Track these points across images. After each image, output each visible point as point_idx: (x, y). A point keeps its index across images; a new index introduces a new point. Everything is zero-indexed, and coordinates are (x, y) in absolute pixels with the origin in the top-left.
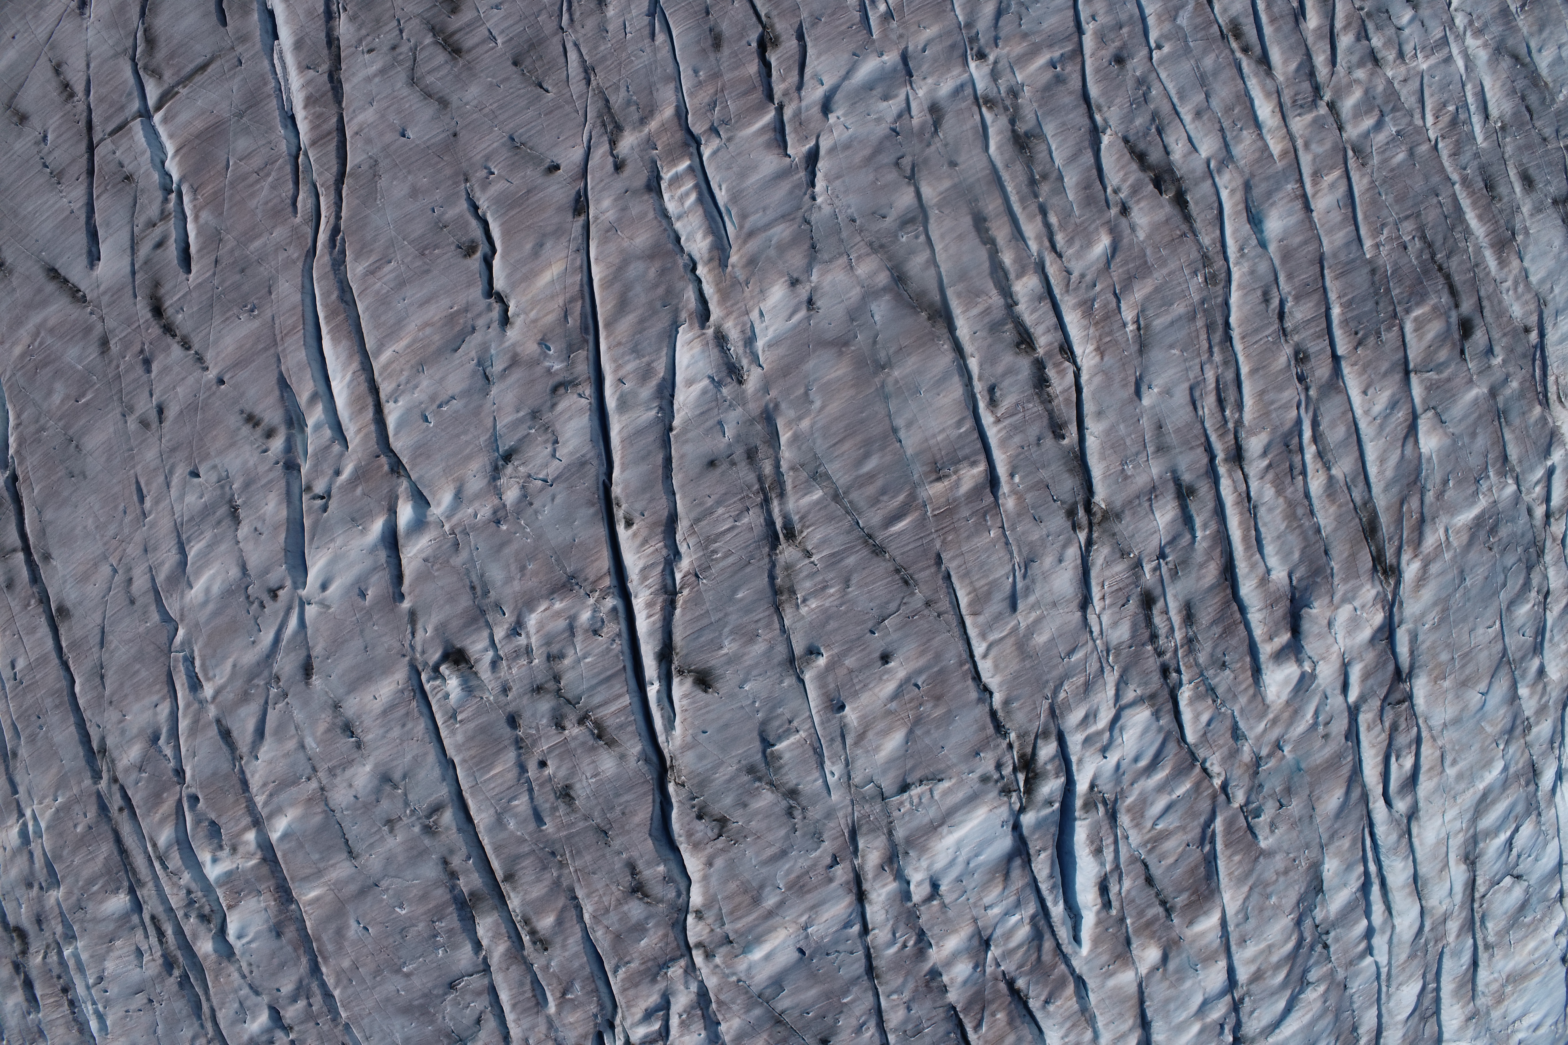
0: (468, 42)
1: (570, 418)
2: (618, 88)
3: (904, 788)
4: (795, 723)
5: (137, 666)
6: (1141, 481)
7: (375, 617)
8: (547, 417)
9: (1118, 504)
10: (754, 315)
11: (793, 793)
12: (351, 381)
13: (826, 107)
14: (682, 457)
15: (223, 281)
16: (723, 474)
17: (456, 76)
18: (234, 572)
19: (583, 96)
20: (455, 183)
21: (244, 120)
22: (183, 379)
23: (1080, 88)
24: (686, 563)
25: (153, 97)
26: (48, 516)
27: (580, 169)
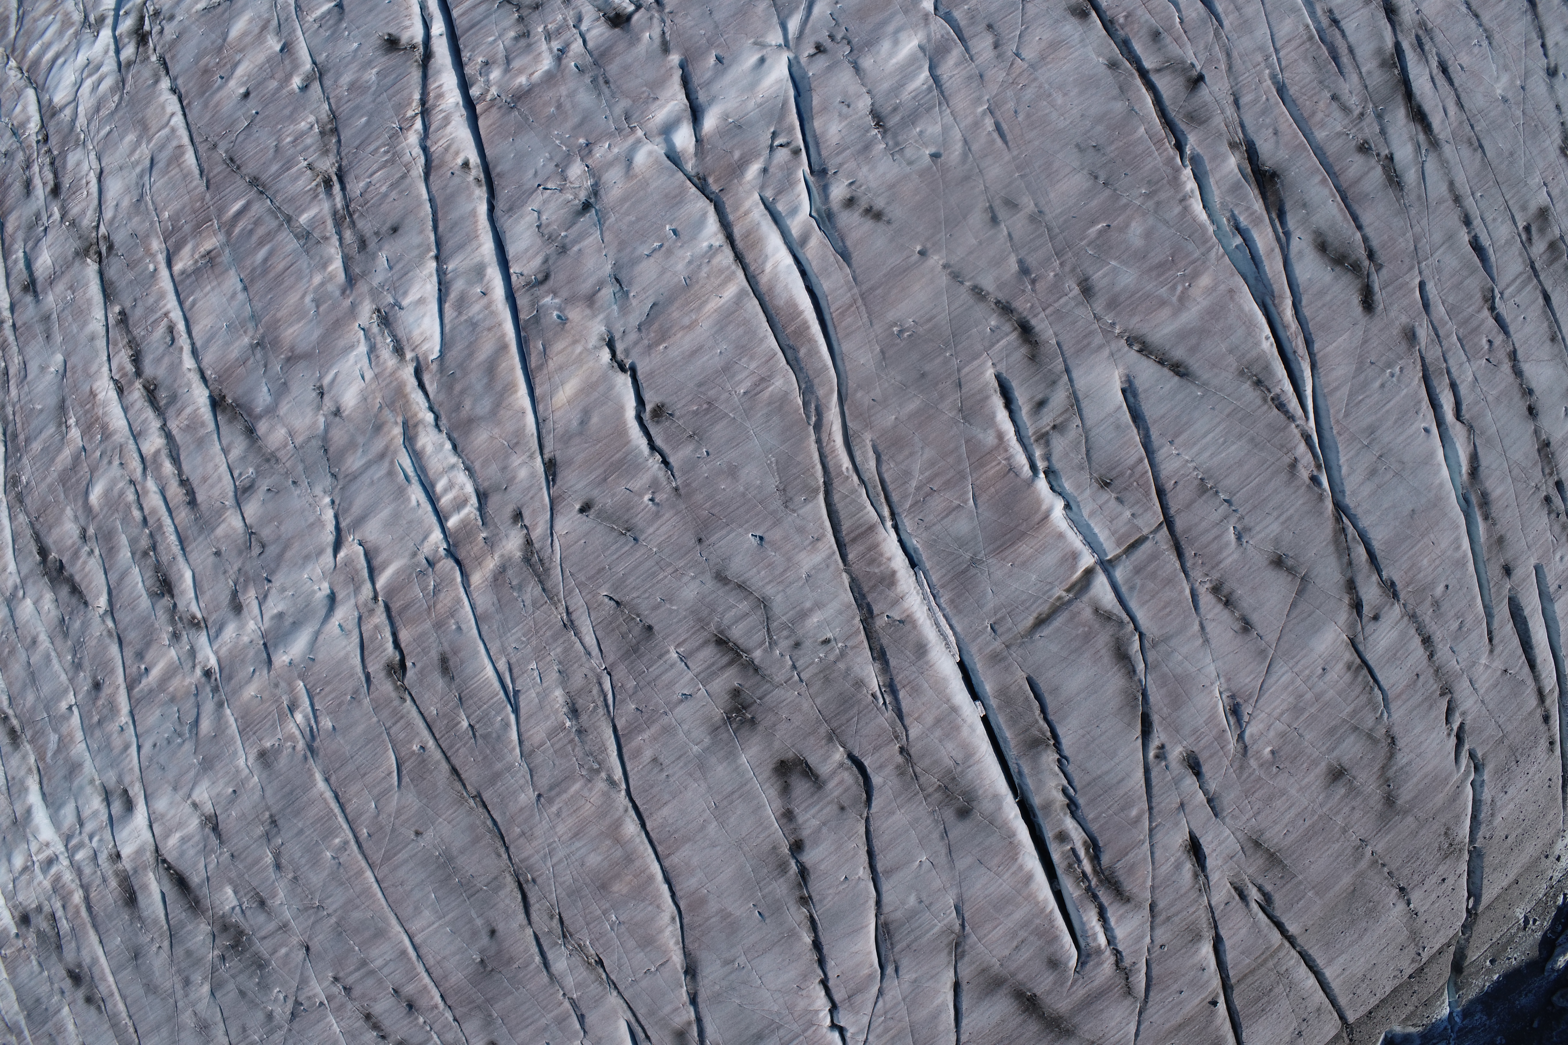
0: (709, 653)
1: (527, 250)
2: (534, 603)
4: (316, 26)
6: (60, 287)
7: (704, 41)
8: (551, 249)
9: (77, 264)
10: (369, 375)
12: (764, 262)
13: (332, 598)
14: (421, 232)
15: (946, 362)
16: (384, 222)
18: (867, 62)
19: (569, 593)
20: (688, 485)
21: (968, 556)
22: (971, 253)
23: (125, 650)
24: (413, 138)
25: (1101, 587)
26: (1119, 107)
27: (557, 508)
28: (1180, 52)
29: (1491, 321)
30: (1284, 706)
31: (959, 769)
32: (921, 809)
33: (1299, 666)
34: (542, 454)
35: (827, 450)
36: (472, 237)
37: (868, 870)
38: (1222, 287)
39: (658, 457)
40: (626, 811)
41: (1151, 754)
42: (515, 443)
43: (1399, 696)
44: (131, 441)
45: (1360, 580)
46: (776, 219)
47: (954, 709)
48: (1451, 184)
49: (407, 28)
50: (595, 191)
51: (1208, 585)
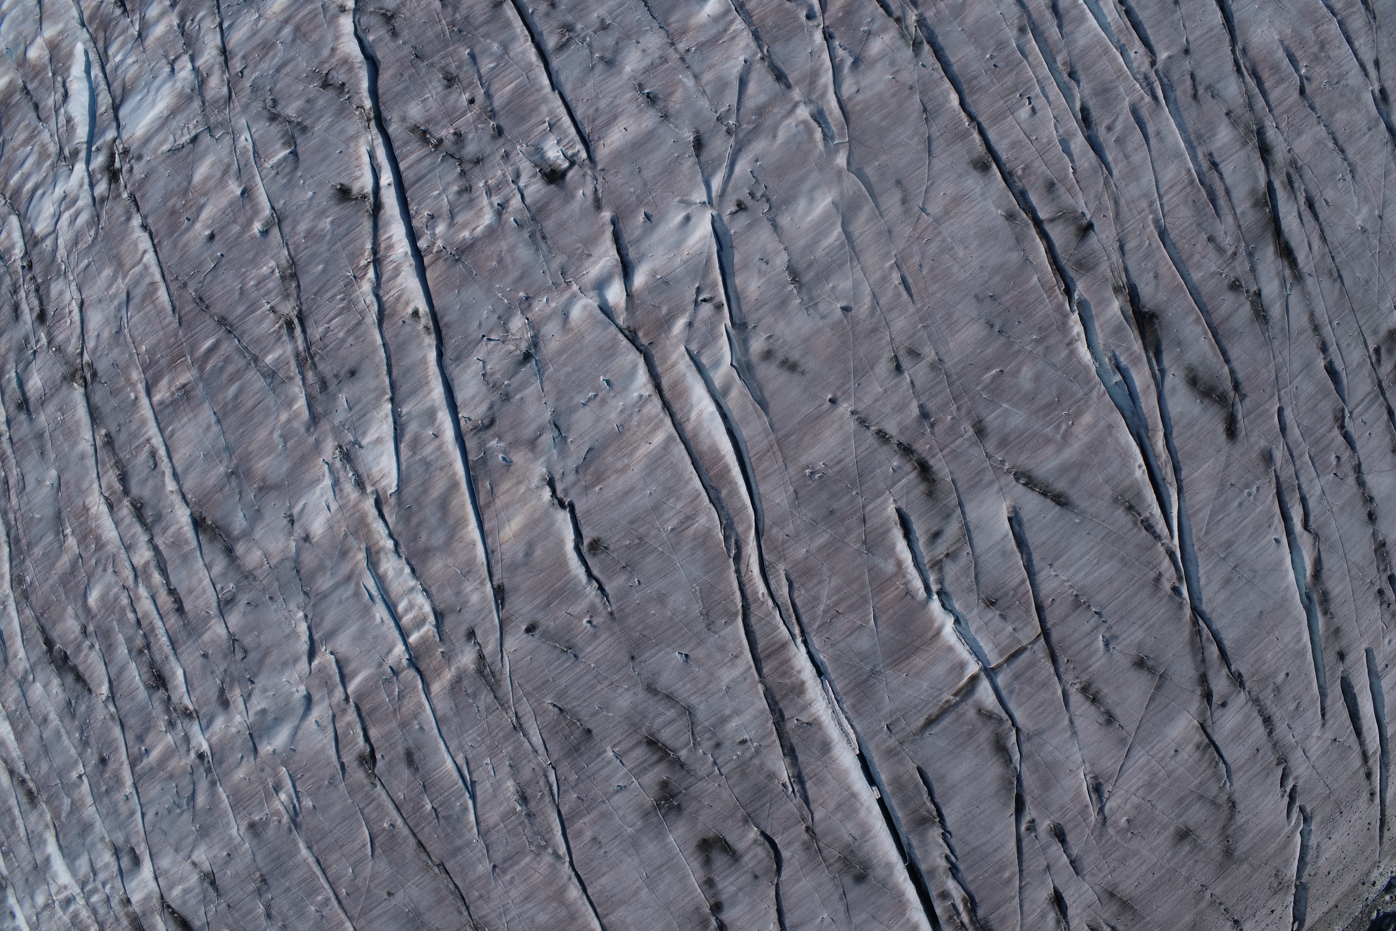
0: (641, 752)
1: (473, 397)
2: (487, 709)
3: (194, 140)
4: (273, 173)
5: (884, 124)
6: (51, 408)
7: (633, 199)
8: (496, 397)
9: (65, 388)
10: (334, 506)
11: (273, 118)
12: (689, 411)
13: (309, 699)
14: (377, 376)
15: (852, 500)
16: (343, 366)
17: (645, 717)
18: (784, 220)
19: (518, 701)
20: (622, 610)
21: (868, 668)
22: (877, 400)
23: (127, 733)
24: (366, 287)
25: (985, 693)
26: (1015, 257)
27: (507, 629)
28: (1072, 201)
29: (1340, 439)
30: (1141, 783)
31: (857, 843)
32: (824, 876)
33: (1155, 750)
34: (491, 580)
35: (745, 579)
36: (424, 383)
37: (778, 925)
38: (1102, 424)
39: (595, 584)
40: (570, 879)
41: (1023, 828)
42: (468, 571)
43: (1241, 768)
44: (123, 551)
45: (1211, 675)
46: (700, 369)
47: (854, 795)
48: (1312, 315)
49: (357, 178)
50: (535, 343)
51: (1078, 686)
